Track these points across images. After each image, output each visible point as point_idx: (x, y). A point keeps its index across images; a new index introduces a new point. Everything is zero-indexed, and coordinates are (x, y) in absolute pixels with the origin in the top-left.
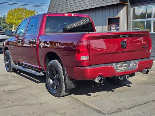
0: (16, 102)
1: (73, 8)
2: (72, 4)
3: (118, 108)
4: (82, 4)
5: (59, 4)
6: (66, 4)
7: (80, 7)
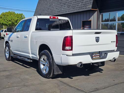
0: (15, 84)
1: (55, 13)
2: (54, 10)
3: (95, 88)
4: (62, 10)
5: (44, 9)
6: (49, 9)
7: (60, 12)
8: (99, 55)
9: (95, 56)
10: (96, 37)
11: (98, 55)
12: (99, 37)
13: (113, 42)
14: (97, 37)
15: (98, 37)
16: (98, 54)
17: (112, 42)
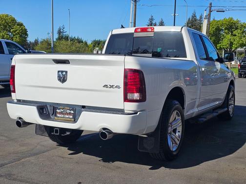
8: (72, 112)
9: (61, 113)
10: (59, 72)
11: (70, 113)
12: (66, 72)
13: (112, 87)
14: (62, 72)
15: (64, 71)
16: (71, 110)
17: (106, 86)
